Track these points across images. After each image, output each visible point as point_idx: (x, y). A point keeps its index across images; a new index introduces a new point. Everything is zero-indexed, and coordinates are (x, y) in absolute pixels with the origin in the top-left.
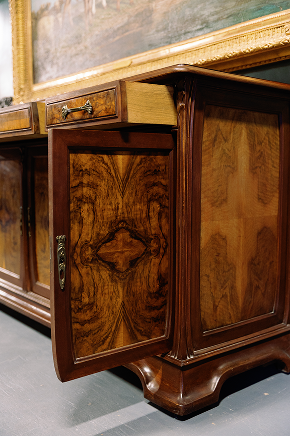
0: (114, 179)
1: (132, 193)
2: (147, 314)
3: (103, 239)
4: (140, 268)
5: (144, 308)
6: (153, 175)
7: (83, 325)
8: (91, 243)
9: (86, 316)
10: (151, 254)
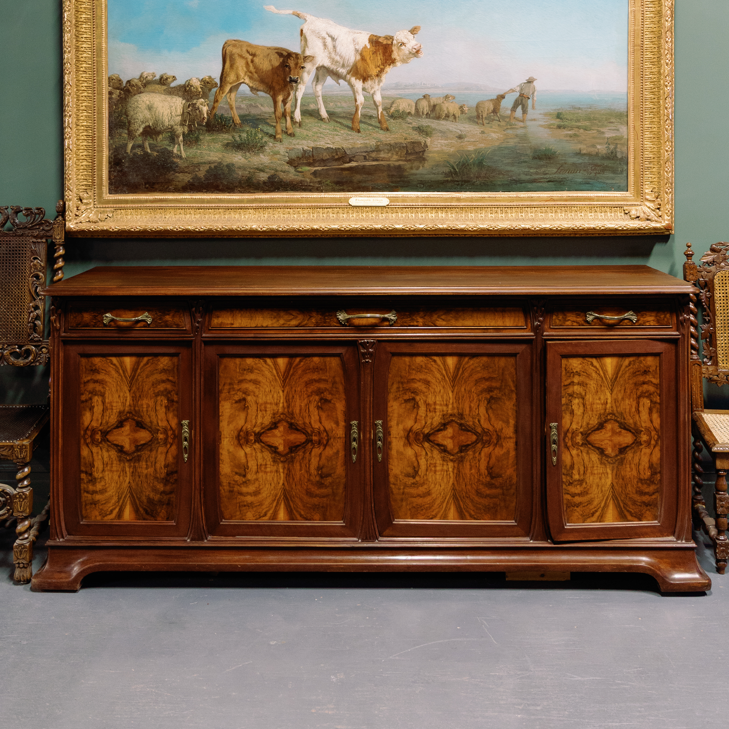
0: (602, 379)
1: (620, 390)
2: (637, 498)
3: (592, 428)
4: (629, 455)
5: (634, 492)
6: (642, 375)
7: (573, 497)
8: (582, 430)
9: (577, 490)
10: (641, 444)
